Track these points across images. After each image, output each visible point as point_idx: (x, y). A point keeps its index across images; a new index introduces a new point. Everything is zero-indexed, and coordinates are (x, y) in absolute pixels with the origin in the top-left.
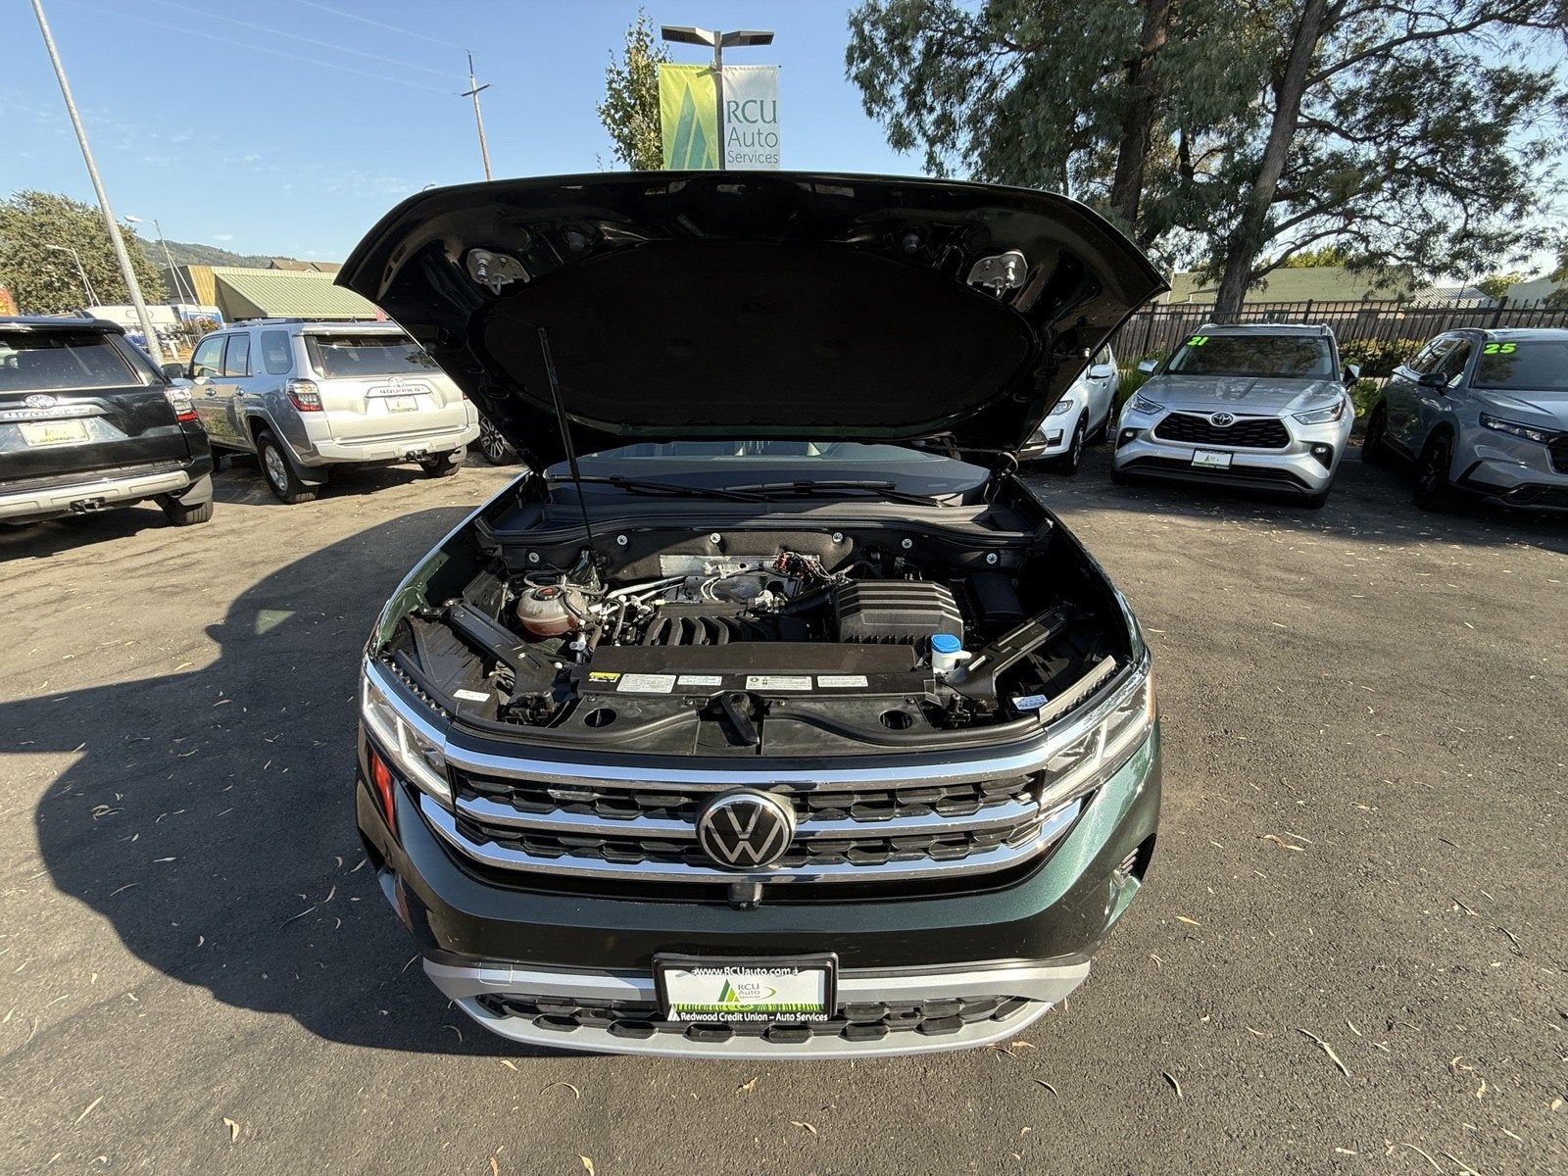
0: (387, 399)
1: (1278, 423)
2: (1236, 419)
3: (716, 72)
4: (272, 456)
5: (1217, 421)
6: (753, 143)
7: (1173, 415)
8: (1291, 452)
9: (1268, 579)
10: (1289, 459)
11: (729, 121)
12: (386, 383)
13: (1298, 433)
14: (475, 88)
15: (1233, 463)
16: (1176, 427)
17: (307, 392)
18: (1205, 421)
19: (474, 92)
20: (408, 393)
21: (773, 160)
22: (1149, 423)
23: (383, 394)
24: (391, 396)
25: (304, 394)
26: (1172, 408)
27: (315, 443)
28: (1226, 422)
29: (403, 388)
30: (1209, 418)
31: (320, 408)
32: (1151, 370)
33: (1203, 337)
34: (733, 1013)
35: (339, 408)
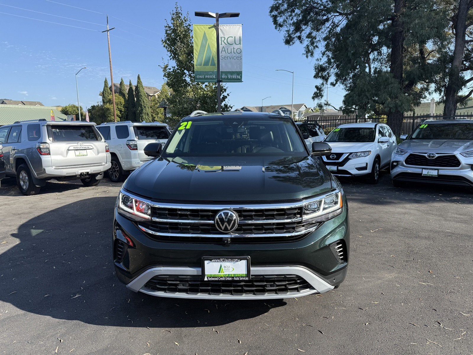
0: (76, 151)
1: (454, 157)
2: (437, 155)
3: (216, 27)
4: (23, 175)
5: (429, 156)
6: (231, 52)
7: (411, 155)
8: (462, 168)
9: (450, 217)
10: (462, 172)
11: (221, 44)
12: (76, 144)
13: (464, 160)
14: (108, 29)
15: (439, 174)
16: (413, 160)
17: (45, 147)
18: (424, 157)
19: (108, 31)
20: (84, 148)
21: (239, 58)
22: (402, 158)
23: (74, 149)
24: (77, 150)
25: (44, 148)
26: (410, 152)
27: (44, 168)
28: (433, 157)
29: (83, 147)
30: (426, 155)
31: (49, 154)
32: (405, 138)
33: (425, 125)
34: (222, 277)
35: (56, 154)
